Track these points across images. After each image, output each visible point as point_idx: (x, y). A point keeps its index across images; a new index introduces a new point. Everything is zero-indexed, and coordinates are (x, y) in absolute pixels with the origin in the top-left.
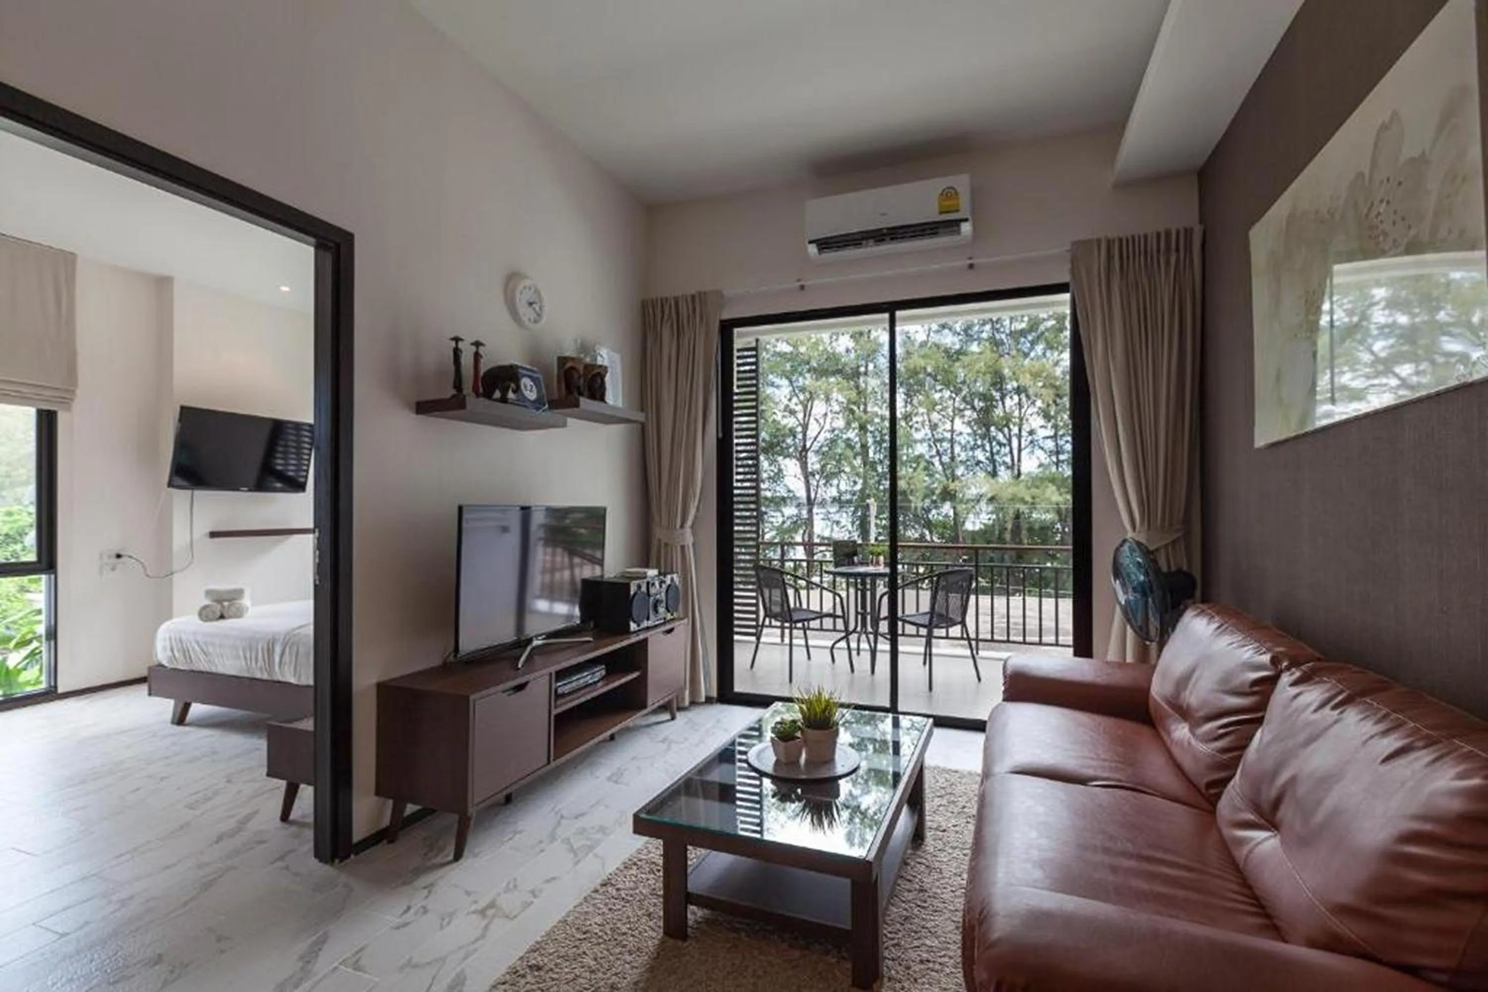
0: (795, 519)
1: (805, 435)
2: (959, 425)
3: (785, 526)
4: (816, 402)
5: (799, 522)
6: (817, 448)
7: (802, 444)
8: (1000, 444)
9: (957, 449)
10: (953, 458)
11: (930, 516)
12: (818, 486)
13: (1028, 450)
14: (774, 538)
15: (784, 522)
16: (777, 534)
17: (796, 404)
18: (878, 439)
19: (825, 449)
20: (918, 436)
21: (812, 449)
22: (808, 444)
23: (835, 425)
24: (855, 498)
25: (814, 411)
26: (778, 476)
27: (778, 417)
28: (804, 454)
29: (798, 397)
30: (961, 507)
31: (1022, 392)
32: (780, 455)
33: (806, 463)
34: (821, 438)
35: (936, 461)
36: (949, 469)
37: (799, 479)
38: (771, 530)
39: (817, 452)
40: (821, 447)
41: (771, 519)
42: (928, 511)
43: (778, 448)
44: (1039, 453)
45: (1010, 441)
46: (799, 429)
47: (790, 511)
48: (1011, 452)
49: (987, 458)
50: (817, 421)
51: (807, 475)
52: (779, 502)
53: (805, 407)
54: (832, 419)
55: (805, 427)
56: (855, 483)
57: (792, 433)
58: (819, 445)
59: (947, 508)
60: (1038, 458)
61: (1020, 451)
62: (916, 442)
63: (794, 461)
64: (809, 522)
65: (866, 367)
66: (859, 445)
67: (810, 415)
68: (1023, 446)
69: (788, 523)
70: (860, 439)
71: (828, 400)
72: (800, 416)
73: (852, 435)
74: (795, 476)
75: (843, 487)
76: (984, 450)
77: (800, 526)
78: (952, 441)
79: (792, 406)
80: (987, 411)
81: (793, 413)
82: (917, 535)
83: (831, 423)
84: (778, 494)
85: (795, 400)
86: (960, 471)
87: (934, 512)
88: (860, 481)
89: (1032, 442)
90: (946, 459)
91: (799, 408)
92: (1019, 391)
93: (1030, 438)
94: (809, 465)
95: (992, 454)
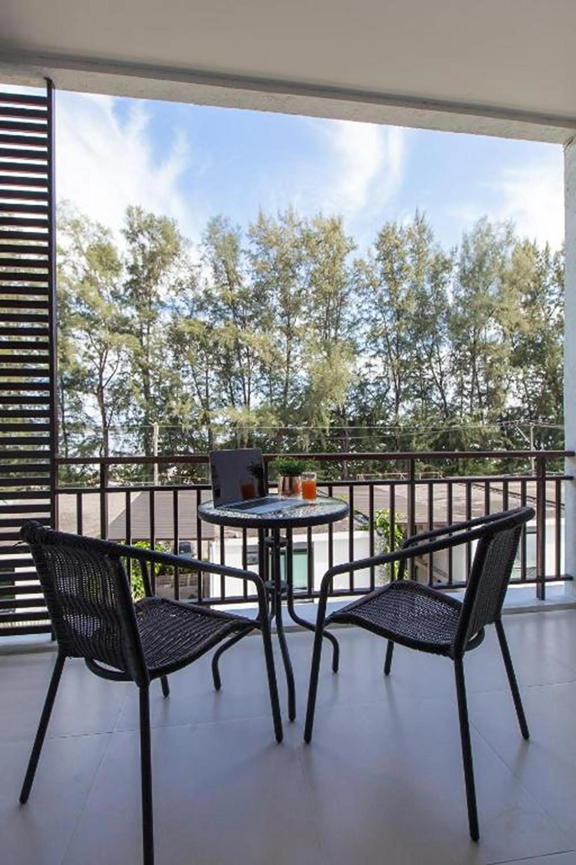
0: (93, 439)
1: (101, 376)
2: (211, 374)
3: (85, 444)
4: (110, 352)
5: (97, 441)
6: (109, 387)
7: (98, 383)
8: (238, 389)
9: (210, 391)
10: (207, 396)
11: (193, 435)
12: (111, 415)
13: (255, 392)
14: (76, 454)
15: (84, 441)
16: (78, 451)
17: (94, 352)
18: (158, 381)
19: (116, 387)
20: (185, 380)
21: (106, 387)
22: (104, 383)
23: (124, 370)
24: (140, 423)
25: (107, 360)
26: (78, 406)
27: (79, 360)
28: (100, 390)
29: (95, 347)
30: (214, 430)
31: (250, 356)
32: (80, 391)
33: (102, 396)
34: (115, 377)
35: (196, 398)
36: (205, 404)
37: (96, 409)
38: (74, 448)
39: (109, 390)
40: (113, 386)
41: (73, 439)
42: (191, 432)
43: (79, 385)
44: (261, 394)
45: (244, 386)
46: (97, 371)
47: (89, 433)
48: (244, 394)
49: (229, 397)
50: (111, 365)
51: (103, 407)
52: (79, 427)
53: (101, 355)
54: (122, 365)
55: (102, 370)
56: (140, 413)
57: (91, 374)
58: (111, 384)
59: (204, 430)
60: (260, 398)
61: (249, 393)
62: (184, 384)
63: (92, 395)
64: (105, 442)
65: (148, 329)
66: (143, 385)
67: (105, 361)
68: (251, 389)
69: (87, 442)
70: (144, 380)
71: (119, 350)
72: (97, 361)
73: (137, 377)
74: (94, 406)
75: (131, 415)
76: (227, 392)
77: (97, 444)
78: (207, 384)
79: (91, 353)
80: (228, 366)
81: (92, 358)
82: (182, 449)
83: (121, 368)
84: (79, 420)
85: (93, 348)
86: (213, 405)
87: (195, 432)
88: (143, 411)
89: (257, 387)
90: (203, 397)
91: (96, 355)
92: (248, 355)
93: (255, 385)
94: (104, 399)
95: (232, 395)
